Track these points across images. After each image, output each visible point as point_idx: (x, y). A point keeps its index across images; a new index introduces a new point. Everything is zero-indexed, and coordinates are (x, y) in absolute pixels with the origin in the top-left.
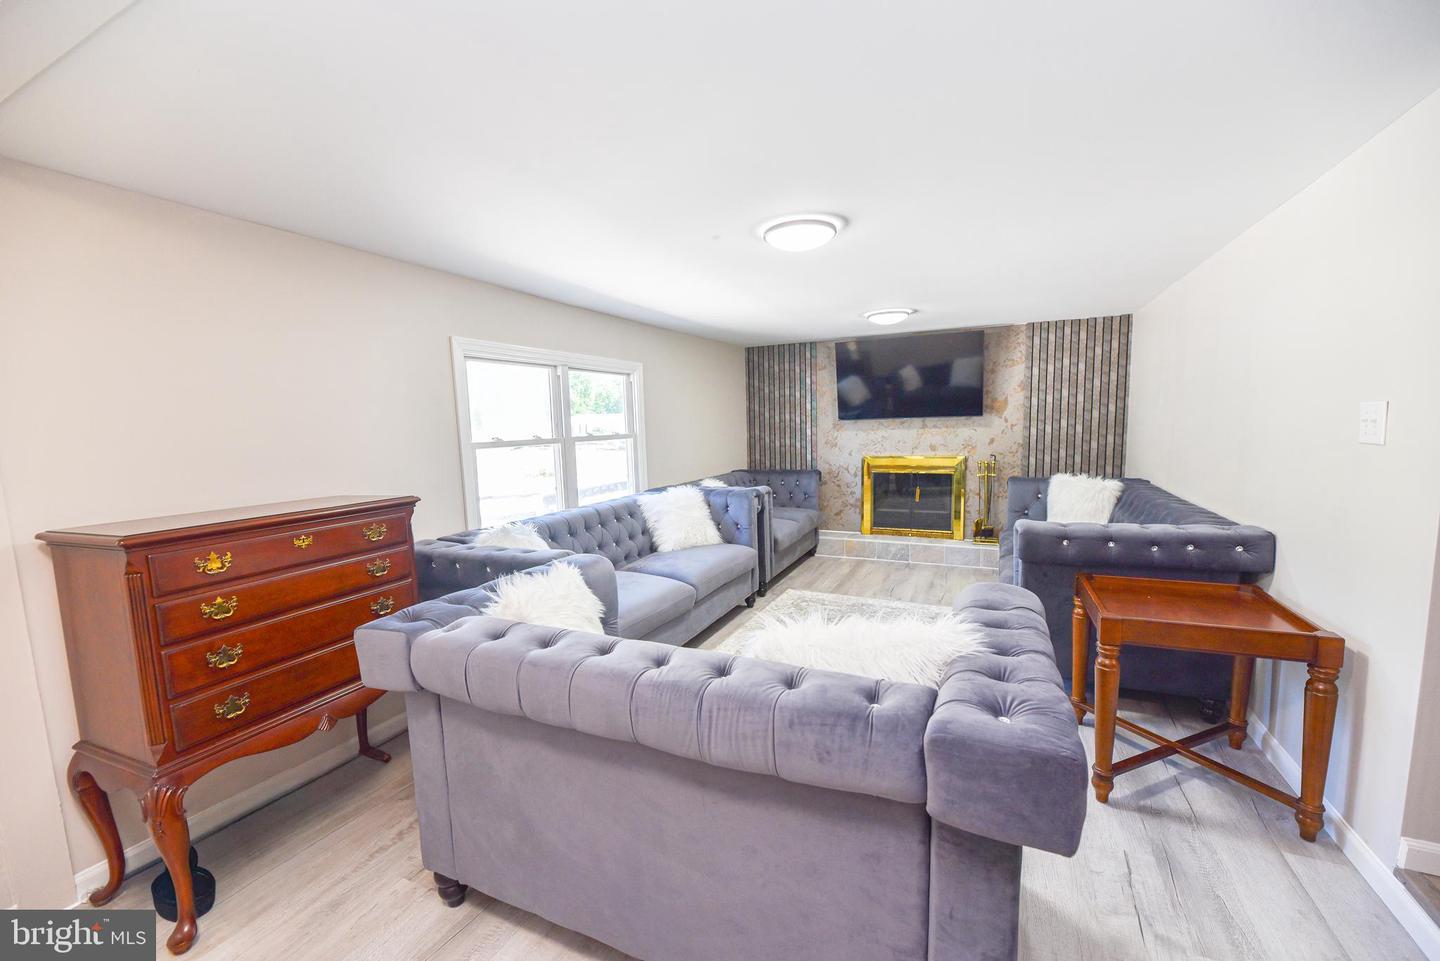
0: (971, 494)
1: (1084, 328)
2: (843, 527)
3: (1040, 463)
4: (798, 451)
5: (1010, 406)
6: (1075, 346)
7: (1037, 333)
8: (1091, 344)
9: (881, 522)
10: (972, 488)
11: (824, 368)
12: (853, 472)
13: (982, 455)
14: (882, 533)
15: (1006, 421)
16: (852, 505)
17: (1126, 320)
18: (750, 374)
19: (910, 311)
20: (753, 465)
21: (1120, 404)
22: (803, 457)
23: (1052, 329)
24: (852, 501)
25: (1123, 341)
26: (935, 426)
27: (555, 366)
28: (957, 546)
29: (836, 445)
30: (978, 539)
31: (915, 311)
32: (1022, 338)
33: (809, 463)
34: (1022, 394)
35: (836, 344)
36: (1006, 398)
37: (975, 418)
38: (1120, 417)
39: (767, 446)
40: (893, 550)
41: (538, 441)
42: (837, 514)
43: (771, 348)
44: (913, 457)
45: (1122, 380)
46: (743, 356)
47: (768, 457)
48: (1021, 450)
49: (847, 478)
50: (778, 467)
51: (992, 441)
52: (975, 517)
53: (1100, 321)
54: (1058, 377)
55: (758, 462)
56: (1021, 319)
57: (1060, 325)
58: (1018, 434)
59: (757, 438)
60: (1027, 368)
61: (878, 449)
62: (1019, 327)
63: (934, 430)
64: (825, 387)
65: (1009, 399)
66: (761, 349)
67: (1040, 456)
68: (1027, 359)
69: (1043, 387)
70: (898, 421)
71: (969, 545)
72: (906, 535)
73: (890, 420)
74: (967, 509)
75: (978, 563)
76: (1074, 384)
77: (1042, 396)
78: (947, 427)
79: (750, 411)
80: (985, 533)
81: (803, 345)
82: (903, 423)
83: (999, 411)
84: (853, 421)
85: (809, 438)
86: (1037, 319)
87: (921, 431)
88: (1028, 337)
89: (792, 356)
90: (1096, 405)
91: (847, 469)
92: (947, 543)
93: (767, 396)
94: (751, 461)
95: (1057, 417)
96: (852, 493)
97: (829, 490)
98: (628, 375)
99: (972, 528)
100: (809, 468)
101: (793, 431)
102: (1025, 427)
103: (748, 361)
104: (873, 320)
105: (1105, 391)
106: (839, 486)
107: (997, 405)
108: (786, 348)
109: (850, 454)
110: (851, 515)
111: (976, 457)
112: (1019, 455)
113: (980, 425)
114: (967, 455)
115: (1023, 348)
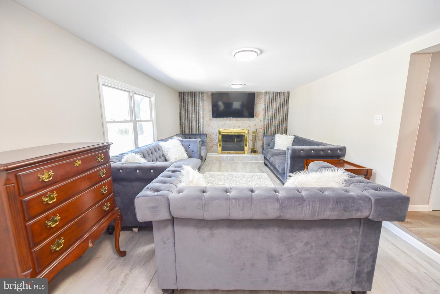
0: (250, 141)
1: (278, 94)
2: (212, 152)
3: (267, 131)
4: (198, 128)
5: (260, 115)
6: (276, 99)
7: (267, 95)
8: (280, 99)
9: (224, 150)
10: (250, 139)
11: (206, 101)
12: (215, 134)
13: (252, 129)
14: (224, 153)
15: (259, 119)
16: (215, 145)
17: (288, 93)
18: (180, 101)
19: (243, 84)
20: (182, 132)
21: (287, 116)
22: (199, 130)
23: (271, 94)
24: (215, 143)
25: (287, 99)
26: (240, 120)
27: (130, 92)
28: (247, 155)
29: (210, 126)
30: (252, 153)
31: (245, 85)
32: (263, 96)
33: (201, 132)
34: (263, 112)
35: (212, 93)
36: (259, 113)
37: (251, 118)
38: (286, 119)
39: (187, 126)
40: (229, 158)
41: (126, 121)
42: (211, 148)
43: (188, 93)
44: (234, 130)
45: (287, 109)
46: (178, 94)
47: (187, 129)
48: (262, 127)
49: (214, 136)
50: (191, 133)
51: (255, 125)
52: (251, 147)
53: (282, 93)
54: (272, 108)
55: (183, 131)
56: (263, 91)
57: (273, 93)
58: (262, 123)
59: (183, 123)
60: (265, 104)
61: (223, 127)
62: (262, 92)
63: (239, 122)
64: (207, 107)
65: (260, 113)
66: (184, 93)
67: (267, 130)
68: (264, 101)
69: (268, 110)
70: (229, 118)
71: (250, 155)
72: (232, 153)
73: (227, 118)
74: (249, 145)
75: (253, 160)
76: (276, 110)
77: (268, 113)
78: (243, 121)
79: (180, 113)
80: (254, 152)
81: (199, 92)
82: (230, 119)
83: (257, 117)
84: (215, 118)
85: (201, 123)
86: (267, 91)
87: (236, 122)
88: (265, 96)
89: (195, 96)
90: (281, 116)
91: (214, 133)
92: (244, 155)
93: (186, 109)
94: (181, 131)
95: (272, 119)
96: (215, 141)
97: (208, 140)
98: (150, 98)
99: (250, 150)
100: (201, 133)
101: (196, 121)
102: (264, 121)
103: (180, 97)
104: (232, 86)
105: (283, 112)
106: (211, 139)
107: (257, 115)
108: (193, 93)
109: (215, 129)
110: (215, 148)
111: (251, 130)
112: (262, 129)
113: (252, 120)
114: (248, 129)
115: (264, 99)
